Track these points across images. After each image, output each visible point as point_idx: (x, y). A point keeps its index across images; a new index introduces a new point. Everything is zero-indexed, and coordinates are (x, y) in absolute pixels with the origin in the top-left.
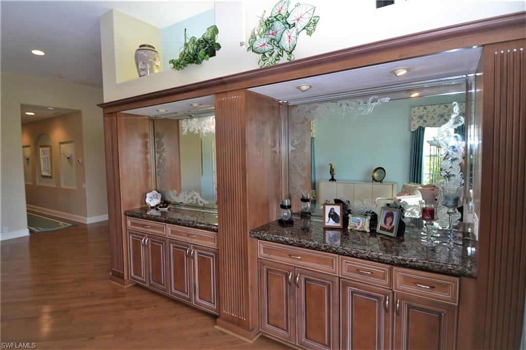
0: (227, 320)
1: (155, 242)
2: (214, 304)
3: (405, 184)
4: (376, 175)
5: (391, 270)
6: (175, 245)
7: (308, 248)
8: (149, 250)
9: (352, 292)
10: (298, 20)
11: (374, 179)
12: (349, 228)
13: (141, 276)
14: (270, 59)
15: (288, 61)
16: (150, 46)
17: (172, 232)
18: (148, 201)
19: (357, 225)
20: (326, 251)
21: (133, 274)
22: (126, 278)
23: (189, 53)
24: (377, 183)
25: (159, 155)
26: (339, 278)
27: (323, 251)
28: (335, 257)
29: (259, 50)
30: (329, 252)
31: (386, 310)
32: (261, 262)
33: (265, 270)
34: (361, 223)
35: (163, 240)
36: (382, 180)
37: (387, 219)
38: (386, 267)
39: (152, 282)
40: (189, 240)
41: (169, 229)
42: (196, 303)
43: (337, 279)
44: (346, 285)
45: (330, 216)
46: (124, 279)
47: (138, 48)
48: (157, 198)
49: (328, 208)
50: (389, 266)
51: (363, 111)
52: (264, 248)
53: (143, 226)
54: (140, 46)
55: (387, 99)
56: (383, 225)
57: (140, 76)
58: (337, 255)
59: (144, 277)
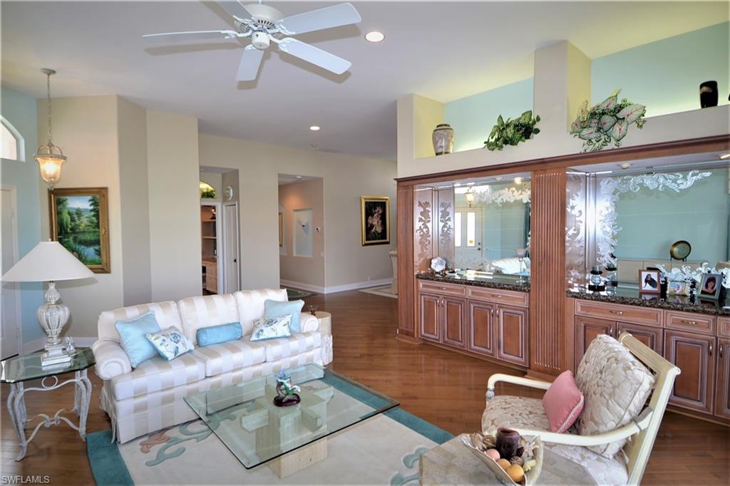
0: (539, 371)
1: (451, 302)
2: (522, 357)
3: (721, 262)
4: (675, 249)
5: (715, 321)
6: (477, 305)
7: (631, 304)
8: (444, 310)
9: (676, 341)
10: (628, 115)
11: (673, 256)
12: (668, 292)
13: (433, 334)
14: (597, 145)
15: (617, 147)
16: (446, 125)
17: (473, 293)
18: (433, 266)
19: (676, 289)
20: (650, 307)
21: (423, 333)
22: (416, 336)
23: (507, 137)
24: (678, 261)
25: (443, 224)
26: (664, 329)
27: (647, 306)
28: (660, 312)
29: (586, 136)
30: (654, 307)
31: (710, 354)
32: (577, 318)
33: (583, 325)
34: (681, 287)
35: (461, 301)
36: (686, 257)
37: (709, 284)
38: (711, 318)
39: (446, 339)
40: (493, 300)
41: (470, 291)
42: (501, 357)
43: (661, 330)
44: (669, 335)
45: (646, 281)
46: (414, 337)
47: (435, 128)
48: (441, 264)
49: (644, 275)
50: (713, 317)
51: (683, 183)
52: (581, 306)
53: (439, 288)
54: (438, 126)
55: (708, 174)
56: (705, 290)
57: (437, 154)
58: (662, 310)
59: (437, 335)
